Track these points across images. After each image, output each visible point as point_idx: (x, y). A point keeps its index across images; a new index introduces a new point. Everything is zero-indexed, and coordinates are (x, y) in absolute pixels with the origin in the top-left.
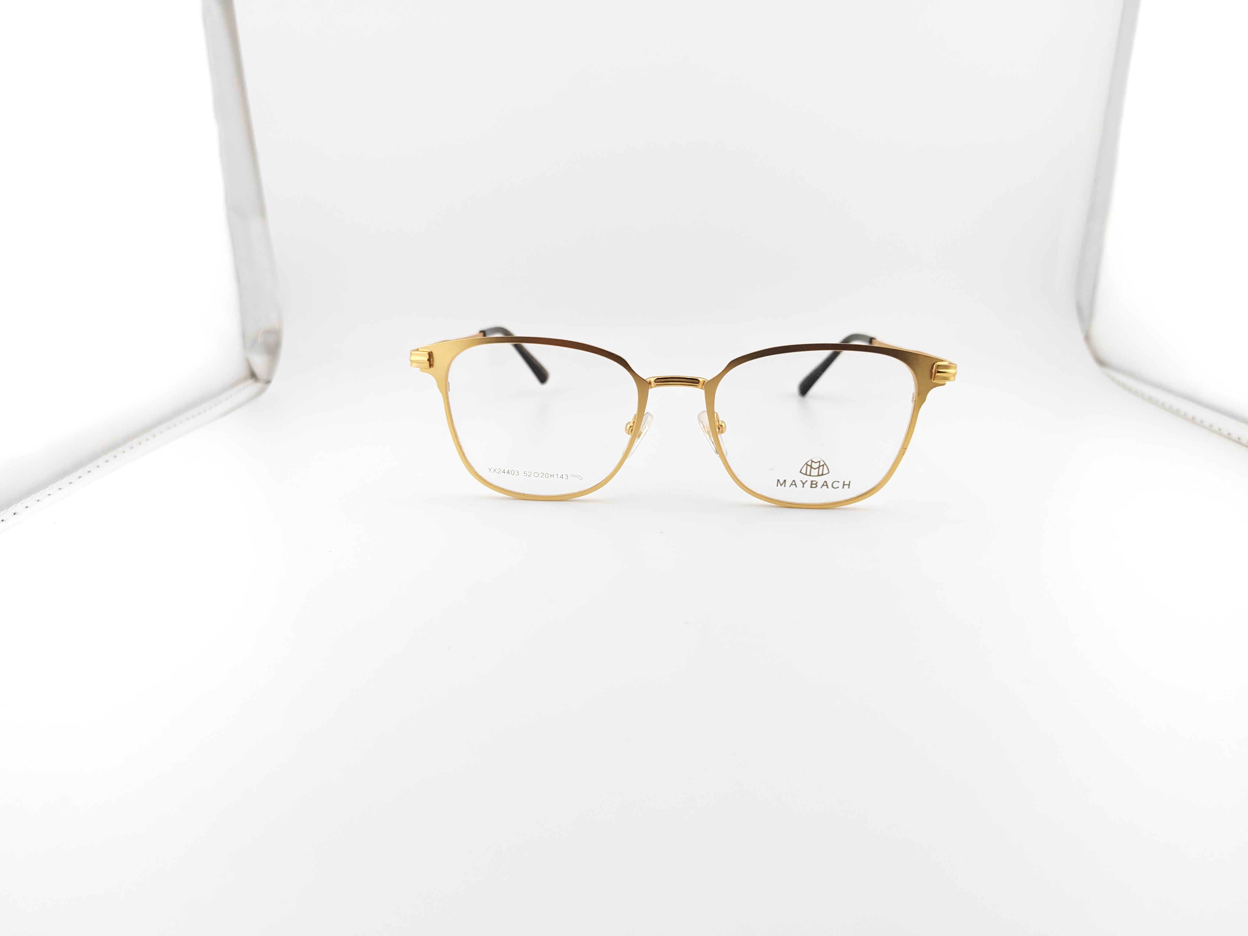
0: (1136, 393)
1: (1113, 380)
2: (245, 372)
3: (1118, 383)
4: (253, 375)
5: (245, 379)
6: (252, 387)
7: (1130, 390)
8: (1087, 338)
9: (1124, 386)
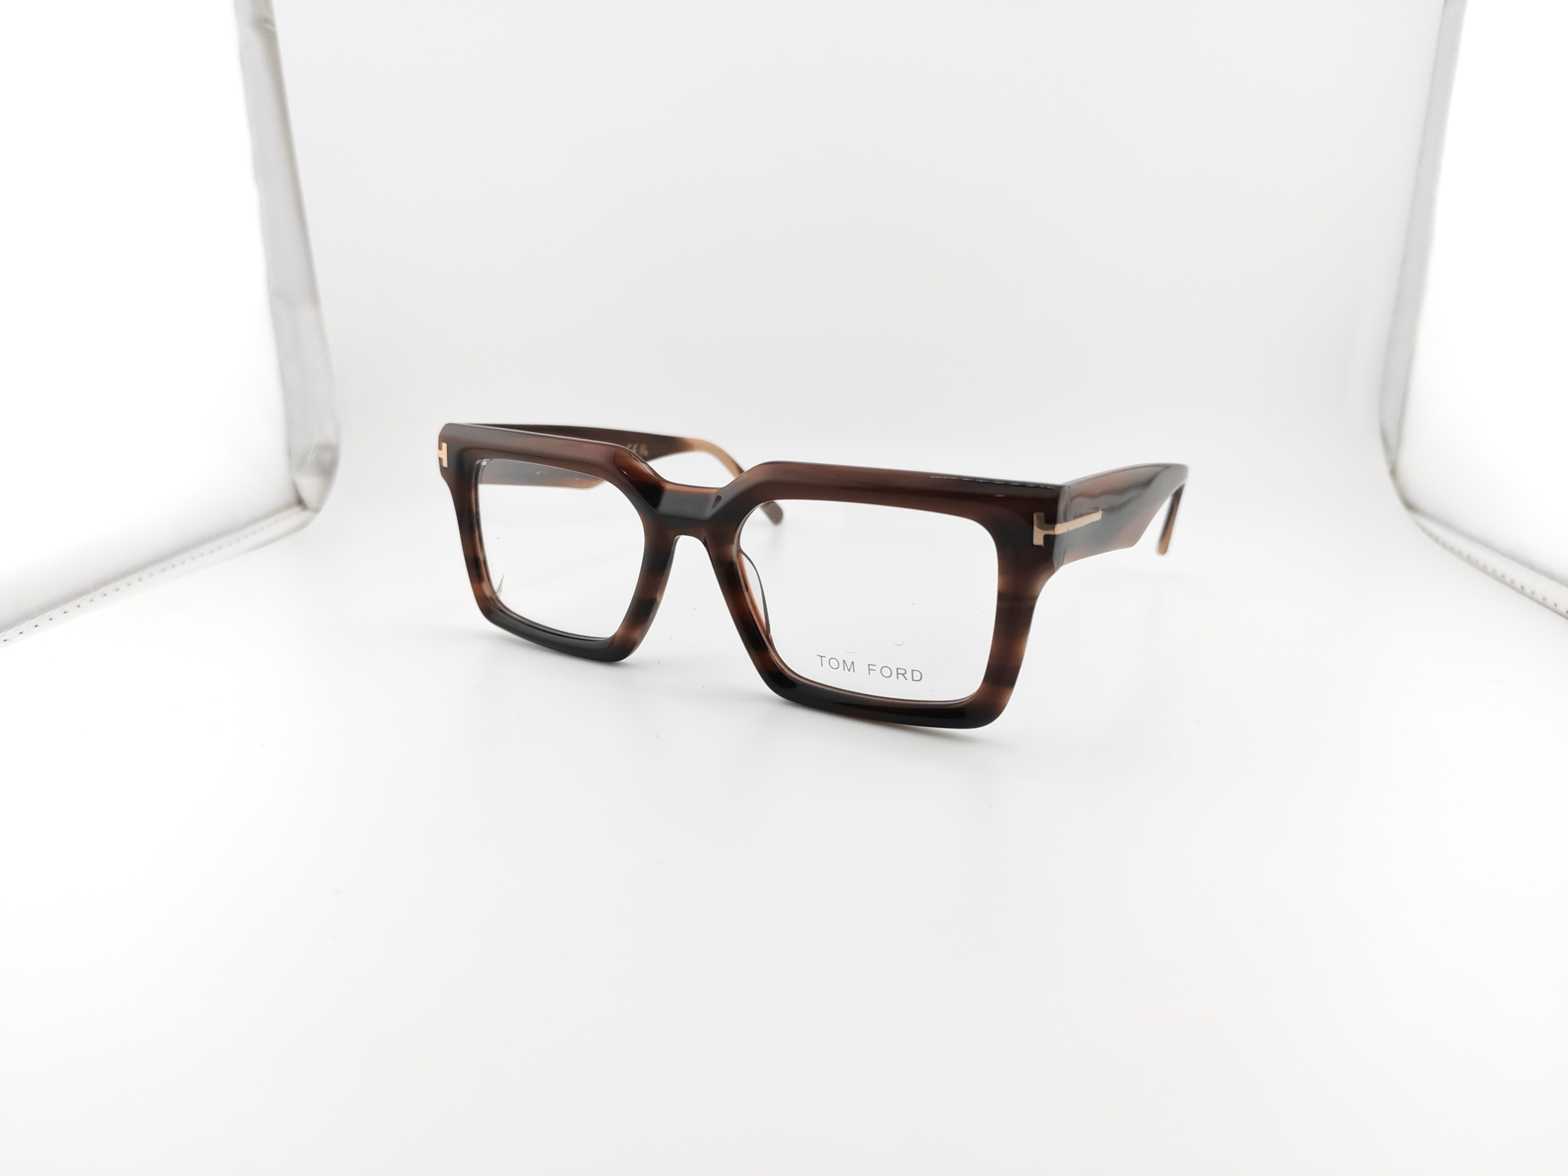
0: (1451, 549)
1: (1424, 530)
2: (289, 496)
3: (1430, 535)
4: (300, 502)
5: (288, 507)
6: (296, 516)
7: (1444, 545)
8: (1393, 473)
9: (1437, 540)
